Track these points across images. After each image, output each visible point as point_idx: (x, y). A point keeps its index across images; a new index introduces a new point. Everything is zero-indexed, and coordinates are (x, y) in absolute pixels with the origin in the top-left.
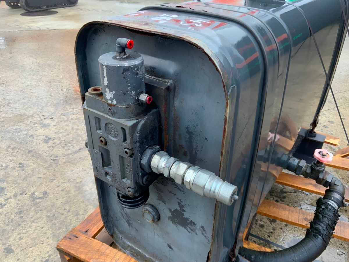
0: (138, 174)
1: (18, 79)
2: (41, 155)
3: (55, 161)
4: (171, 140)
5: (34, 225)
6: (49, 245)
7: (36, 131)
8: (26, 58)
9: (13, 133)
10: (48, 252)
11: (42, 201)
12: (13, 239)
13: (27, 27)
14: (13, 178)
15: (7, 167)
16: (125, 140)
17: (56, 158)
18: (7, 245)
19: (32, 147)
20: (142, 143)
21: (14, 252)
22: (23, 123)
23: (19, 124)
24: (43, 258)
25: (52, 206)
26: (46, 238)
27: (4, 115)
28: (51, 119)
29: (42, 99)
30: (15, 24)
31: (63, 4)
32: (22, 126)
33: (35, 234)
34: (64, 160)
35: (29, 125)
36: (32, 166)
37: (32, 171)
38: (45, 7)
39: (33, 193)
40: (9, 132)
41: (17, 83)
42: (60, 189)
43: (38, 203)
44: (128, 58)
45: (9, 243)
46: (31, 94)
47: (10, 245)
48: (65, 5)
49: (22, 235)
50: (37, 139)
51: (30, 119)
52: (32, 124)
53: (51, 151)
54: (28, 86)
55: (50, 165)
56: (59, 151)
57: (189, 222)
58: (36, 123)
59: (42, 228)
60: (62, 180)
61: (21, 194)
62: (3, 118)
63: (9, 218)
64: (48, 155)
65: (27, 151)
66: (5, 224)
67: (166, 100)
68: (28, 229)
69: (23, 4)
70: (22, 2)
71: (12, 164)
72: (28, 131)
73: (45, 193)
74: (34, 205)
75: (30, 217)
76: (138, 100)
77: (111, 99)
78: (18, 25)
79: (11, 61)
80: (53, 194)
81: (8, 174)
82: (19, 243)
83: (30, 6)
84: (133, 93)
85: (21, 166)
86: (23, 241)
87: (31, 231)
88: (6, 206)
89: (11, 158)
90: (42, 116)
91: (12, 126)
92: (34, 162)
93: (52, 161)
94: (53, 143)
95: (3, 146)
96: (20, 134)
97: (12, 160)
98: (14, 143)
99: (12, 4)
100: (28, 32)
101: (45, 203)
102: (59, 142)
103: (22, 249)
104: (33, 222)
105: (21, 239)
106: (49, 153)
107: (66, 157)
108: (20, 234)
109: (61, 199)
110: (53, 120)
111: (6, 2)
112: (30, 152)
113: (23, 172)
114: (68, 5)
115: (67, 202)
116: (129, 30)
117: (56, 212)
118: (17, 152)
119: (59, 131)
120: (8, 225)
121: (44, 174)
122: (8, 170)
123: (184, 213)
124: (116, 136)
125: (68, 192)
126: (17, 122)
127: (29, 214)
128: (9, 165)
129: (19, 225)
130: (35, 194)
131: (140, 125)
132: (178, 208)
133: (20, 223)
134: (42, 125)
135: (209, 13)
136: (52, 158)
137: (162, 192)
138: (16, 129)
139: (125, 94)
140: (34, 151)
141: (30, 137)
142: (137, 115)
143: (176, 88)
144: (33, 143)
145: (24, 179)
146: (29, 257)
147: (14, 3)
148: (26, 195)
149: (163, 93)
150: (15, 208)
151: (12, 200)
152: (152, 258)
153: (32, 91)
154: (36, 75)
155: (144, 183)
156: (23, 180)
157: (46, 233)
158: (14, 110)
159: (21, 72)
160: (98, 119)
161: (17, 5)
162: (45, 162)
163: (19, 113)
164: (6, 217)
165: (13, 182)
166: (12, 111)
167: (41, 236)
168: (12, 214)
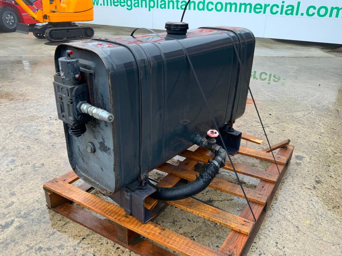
0: (75, 113)
1: (35, 92)
2: (44, 142)
3: (54, 146)
4: (95, 101)
5: (32, 182)
6: (40, 193)
7: (43, 127)
8: (44, 77)
9: (26, 128)
10: (38, 197)
11: (40, 169)
12: (17, 188)
13: (48, 54)
14: (22, 155)
15: (18, 148)
16: (68, 96)
17: (55, 145)
18: (12, 191)
19: (38, 137)
20: (76, 98)
21: (16, 195)
22: (35, 122)
23: (31, 122)
24: (35, 199)
25: (46, 172)
26: (38, 189)
27: (21, 116)
28: (55, 120)
29: (51, 106)
30: (39, 51)
31: (81, 37)
32: (33, 123)
33: (32, 187)
34: (60, 146)
35: (38, 123)
36: (36, 148)
37: (36, 151)
38: (66, 38)
39: (35, 164)
40: (23, 127)
41: (34, 94)
42: (54, 163)
43: (37, 170)
44: (71, 59)
45: (14, 190)
46: (44, 102)
47: (14, 191)
48: (83, 37)
49: (23, 187)
50: (43, 132)
51: (40, 119)
52: (41, 123)
53: (52, 140)
54: (42, 97)
55: (49, 148)
56: (57, 140)
57: (107, 148)
58: (44, 122)
59: (37, 184)
60: (56, 158)
61: (26, 164)
62: (20, 117)
63: (16, 177)
64: (49, 142)
65: (34, 139)
66: (12, 180)
67: (90, 80)
68: (27, 184)
69: (48, 35)
70: (47, 34)
71: (22, 146)
72: (37, 126)
73: (43, 164)
74: (34, 171)
75: (29, 177)
76: (75, 77)
77: (63, 76)
78: (41, 52)
79: (31, 79)
80: (49, 165)
81: (19, 152)
82: (20, 190)
83: (53, 37)
84: (72, 73)
85: (28, 148)
86: (23, 190)
87: (29, 185)
88: (15, 170)
89: (22, 143)
90: (50, 117)
91: (25, 123)
92: (38, 146)
93: (51, 146)
94: (54, 135)
95: (18, 135)
96: (31, 128)
97: (23, 144)
98: (26, 134)
99: (38, 35)
100: (48, 57)
101: (42, 170)
102: (58, 135)
103: (21, 194)
104: (32, 180)
105: (21, 188)
106: (50, 141)
107: (62, 144)
108: (22, 186)
109: (53, 168)
110: (57, 121)
111: (33, 33)
112: (36, 139)
113: (30, 151)
114: (85, 37)
115: (57, 170)
116: (74, 47)
117: (48, 175)
118: (27, 139)
119: (60, 128)
120: (14, 181)
121: (44, 154)
122: (19, 150)
123: (105, 143)
124: (65, 95)
125: (59, 165)
126: (30, 121)
127: (30, 175)
128: (20, 147)
129: (22, 181)
130: (35, 165)
131: (75, 89)
132: (102, 141)
133: (23, 180)
134: (48, 123)
135: (117, 42)
136: (52, 144)
137: (95, 132)
138: (28, 125)
139: (68, 74)
140: (40, 139)
141: (38, 130)
142: (75, 84)
143: (95, 74)
144: (40, 134)
145: (30, 156)
146: (25, 198)
147: (40, 34)
148: (29, 165)
149: (88, 76)
150: (21, 172)
151: (20, 167)
152: (95, 181)
153: (44, 100)
154: (50, 90)
155: (79, 119)
156: (28, 156)
157: (39, 186)
158: (29, 113)
159: (38, 87)
160: (58, 86)
161: (43, 36)
162: (46, 146)
163: (32, 115)
164: (14, 176)
165: (22, 157)
166: (27, 113)
167: (36, 188)
168: (18, 175)
